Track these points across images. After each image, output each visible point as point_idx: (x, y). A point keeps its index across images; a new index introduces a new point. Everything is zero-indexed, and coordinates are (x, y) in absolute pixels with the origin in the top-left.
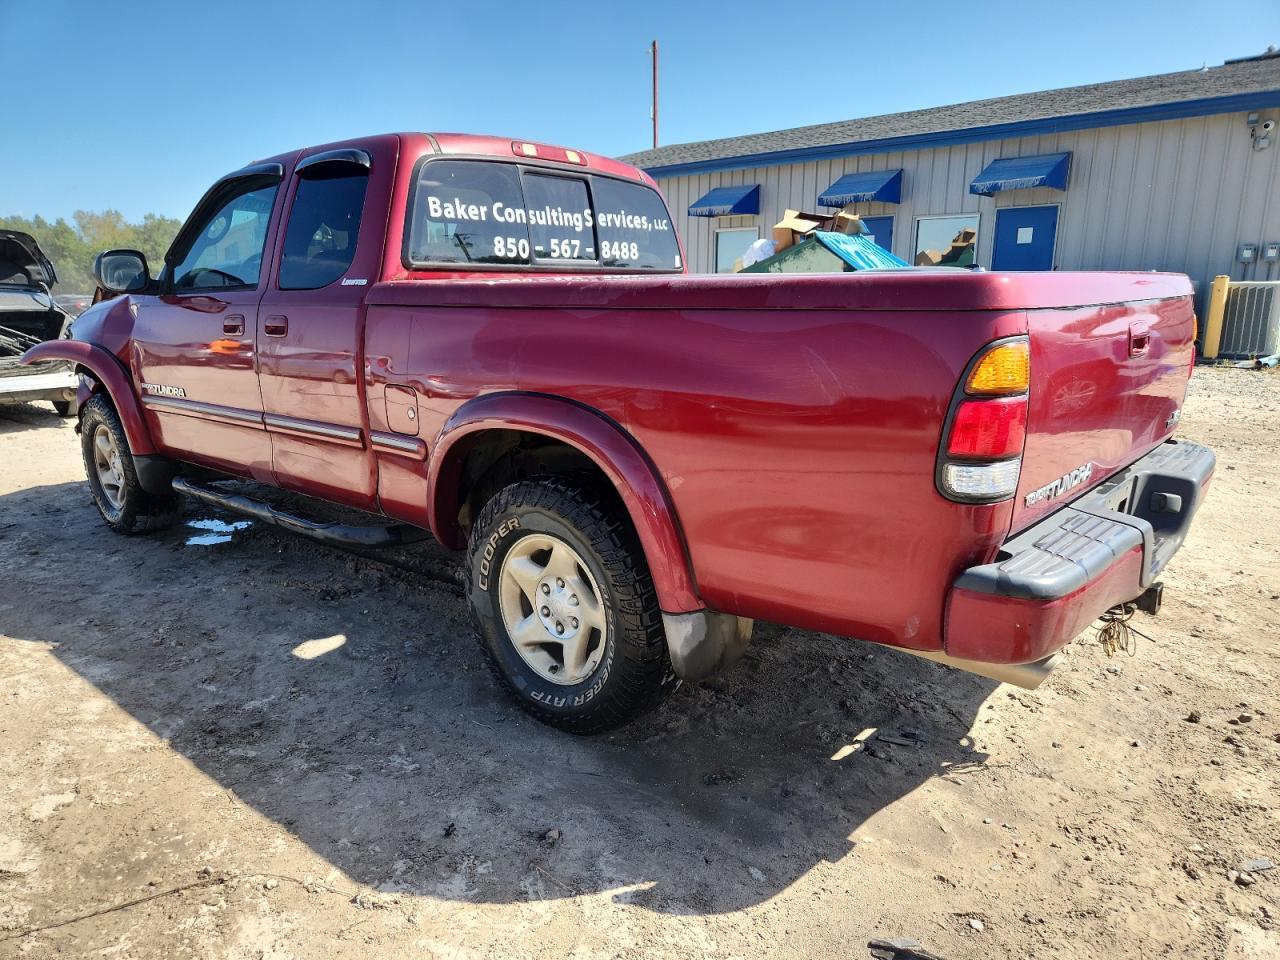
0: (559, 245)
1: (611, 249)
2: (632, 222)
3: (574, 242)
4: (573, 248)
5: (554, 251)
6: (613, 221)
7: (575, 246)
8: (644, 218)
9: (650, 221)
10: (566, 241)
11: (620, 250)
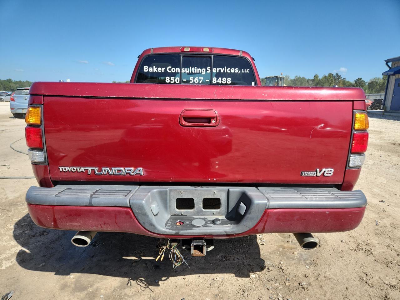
0: (193, 79)
1: (217, 80)
3: (200, 78)
5: (191, 81)
6: (220, 70)
8: (237, 69)
9: (240, 70)
10: (197, 78)
11: (222, 80)
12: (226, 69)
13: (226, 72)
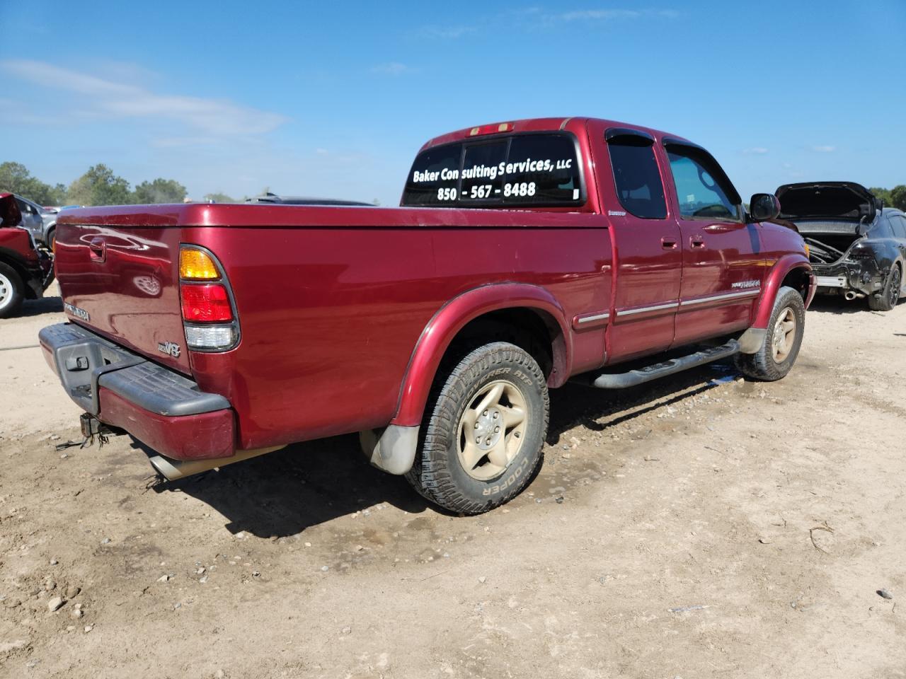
0: (477, 190)
1: (511, 189)
2: (535, 166)
3: (487, 187)
4: (486, 190)
5: (473, 194)
6: (518, 168)
7: (488, 189)
8: (548, 161)
9: (553, 162)
10: (482, 187)
11: (519, 189)
12: (528, 164)
13: (527, 170)
